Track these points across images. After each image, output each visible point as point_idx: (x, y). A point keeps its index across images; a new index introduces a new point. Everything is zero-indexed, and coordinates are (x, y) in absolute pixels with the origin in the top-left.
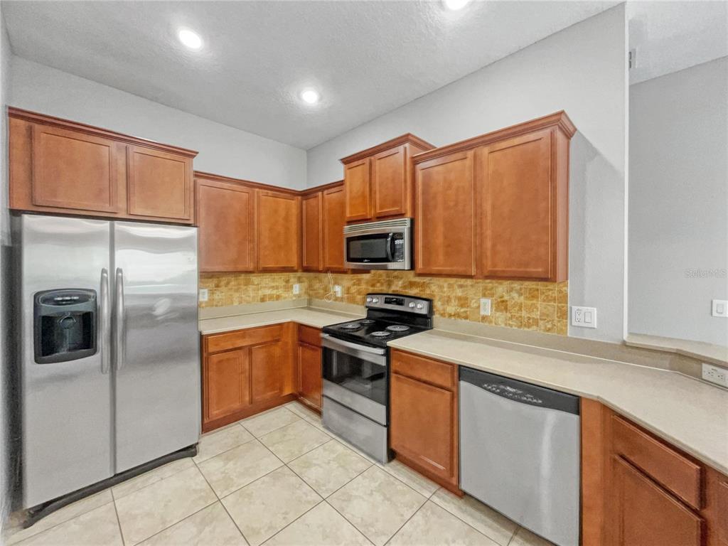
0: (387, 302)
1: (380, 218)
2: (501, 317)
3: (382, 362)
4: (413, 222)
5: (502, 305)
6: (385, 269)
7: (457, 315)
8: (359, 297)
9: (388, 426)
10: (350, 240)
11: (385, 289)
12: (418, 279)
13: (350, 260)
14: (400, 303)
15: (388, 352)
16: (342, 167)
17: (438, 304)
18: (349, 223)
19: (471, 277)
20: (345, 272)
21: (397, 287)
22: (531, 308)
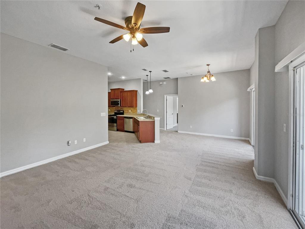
0: (117, 111)
1: (116, 99)
2: (132, 112)
3: (116, 118)
4: (120, 100)
5: (131, 111)
6: (117, 106)
7: (127, 113)
8: (113, 111)
9: (117, 126)
10: (111, 102)
11: (117, 109)
12: (121, 108)
13: (111, 105)
14: (119, 111)
15: (117, 117)
16: (110, 90)
17: (125, 111)
18: (111, 99)
19: (126, 107)
20: (111, 107)
21: (119, 109)
22: (134, 111)
